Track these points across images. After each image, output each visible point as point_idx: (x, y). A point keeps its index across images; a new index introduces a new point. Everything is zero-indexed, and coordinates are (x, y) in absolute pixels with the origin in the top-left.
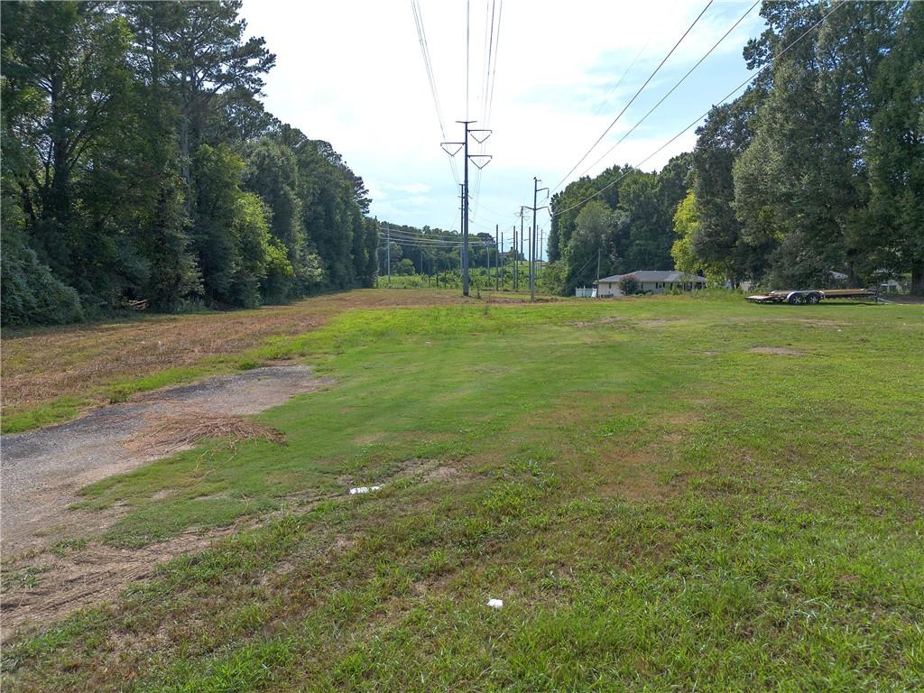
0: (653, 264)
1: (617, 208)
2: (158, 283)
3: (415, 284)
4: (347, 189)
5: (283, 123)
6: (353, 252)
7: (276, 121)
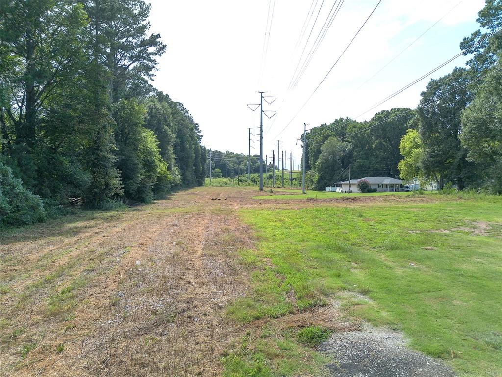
0: (367, 173)
1: (344, 141)
2: (94, 189)
3: (226, 183)
4: (192, 129)
5: (159, 91)
6: (194, 166)
7: (155, 90)
